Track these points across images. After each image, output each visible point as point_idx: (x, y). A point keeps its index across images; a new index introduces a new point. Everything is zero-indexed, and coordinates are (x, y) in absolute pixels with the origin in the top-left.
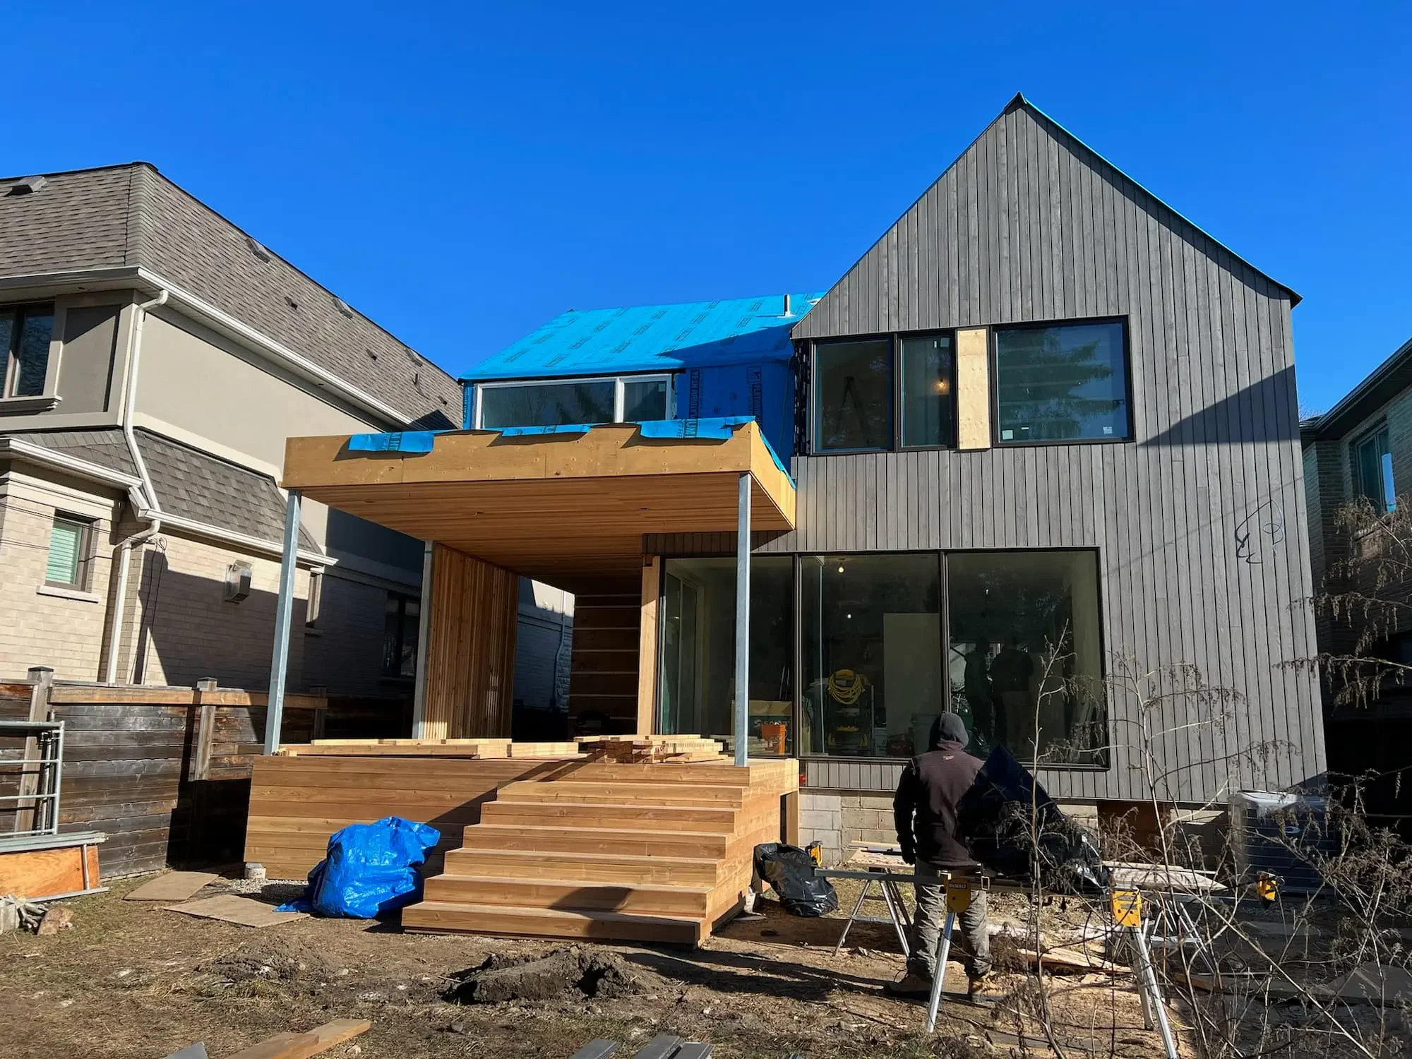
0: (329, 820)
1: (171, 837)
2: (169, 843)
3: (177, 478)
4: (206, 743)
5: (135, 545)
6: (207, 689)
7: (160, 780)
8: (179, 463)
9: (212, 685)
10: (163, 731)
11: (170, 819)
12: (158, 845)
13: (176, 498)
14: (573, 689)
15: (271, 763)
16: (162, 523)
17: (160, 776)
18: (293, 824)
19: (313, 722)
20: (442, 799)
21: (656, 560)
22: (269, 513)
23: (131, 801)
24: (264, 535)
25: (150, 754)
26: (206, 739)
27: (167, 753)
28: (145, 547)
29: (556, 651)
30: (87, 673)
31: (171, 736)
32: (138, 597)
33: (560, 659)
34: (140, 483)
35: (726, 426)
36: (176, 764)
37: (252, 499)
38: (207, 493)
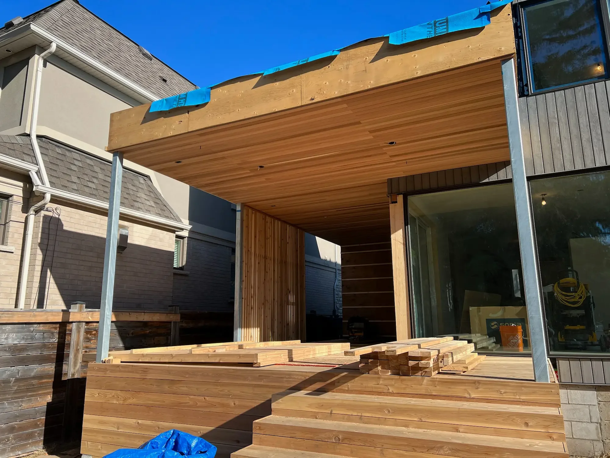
0: (140, 421)
1: (46, 425)
2: (45, 429)
3: (71, 169)
4: (77, 350)
5: (37, 212)
6: (76, 310)
7: (34, 382)
8: (75, 161)
9: (81, 308)
10: (36, 343)
11: (45, 410)
12: (35, 432)
13: (68, 181)
14: (344, 303)
15: (100, 369)
16: (52, 195)
17: (34, 378)
18: (114, 423)
19: (171, 330)
20: (228, 406)
21: (400, 198)
22: (144, 196)
23: (6, 399)
24: (138, 209)
25: (23, 361)
26: (77, 347)
27: (42, 360)
28: (43, 213)
29: (334, 283)
30: (7, 301)
31: (44, 346)
32: (38, 247)
33: (336, 288)
34: (37, 169)
35: (481, 15)
36: (50, 368)
37: (131, 187)
38: (95, 180)
